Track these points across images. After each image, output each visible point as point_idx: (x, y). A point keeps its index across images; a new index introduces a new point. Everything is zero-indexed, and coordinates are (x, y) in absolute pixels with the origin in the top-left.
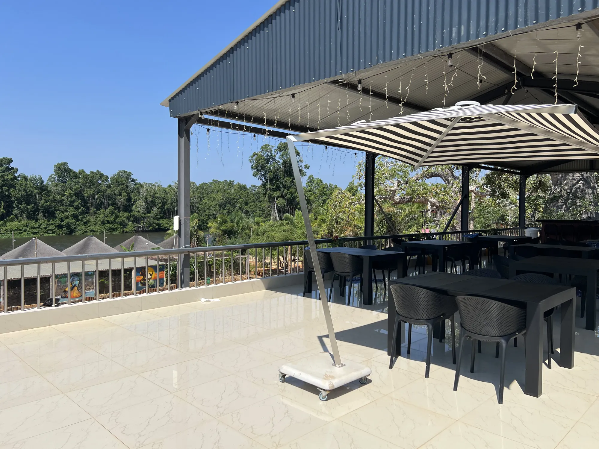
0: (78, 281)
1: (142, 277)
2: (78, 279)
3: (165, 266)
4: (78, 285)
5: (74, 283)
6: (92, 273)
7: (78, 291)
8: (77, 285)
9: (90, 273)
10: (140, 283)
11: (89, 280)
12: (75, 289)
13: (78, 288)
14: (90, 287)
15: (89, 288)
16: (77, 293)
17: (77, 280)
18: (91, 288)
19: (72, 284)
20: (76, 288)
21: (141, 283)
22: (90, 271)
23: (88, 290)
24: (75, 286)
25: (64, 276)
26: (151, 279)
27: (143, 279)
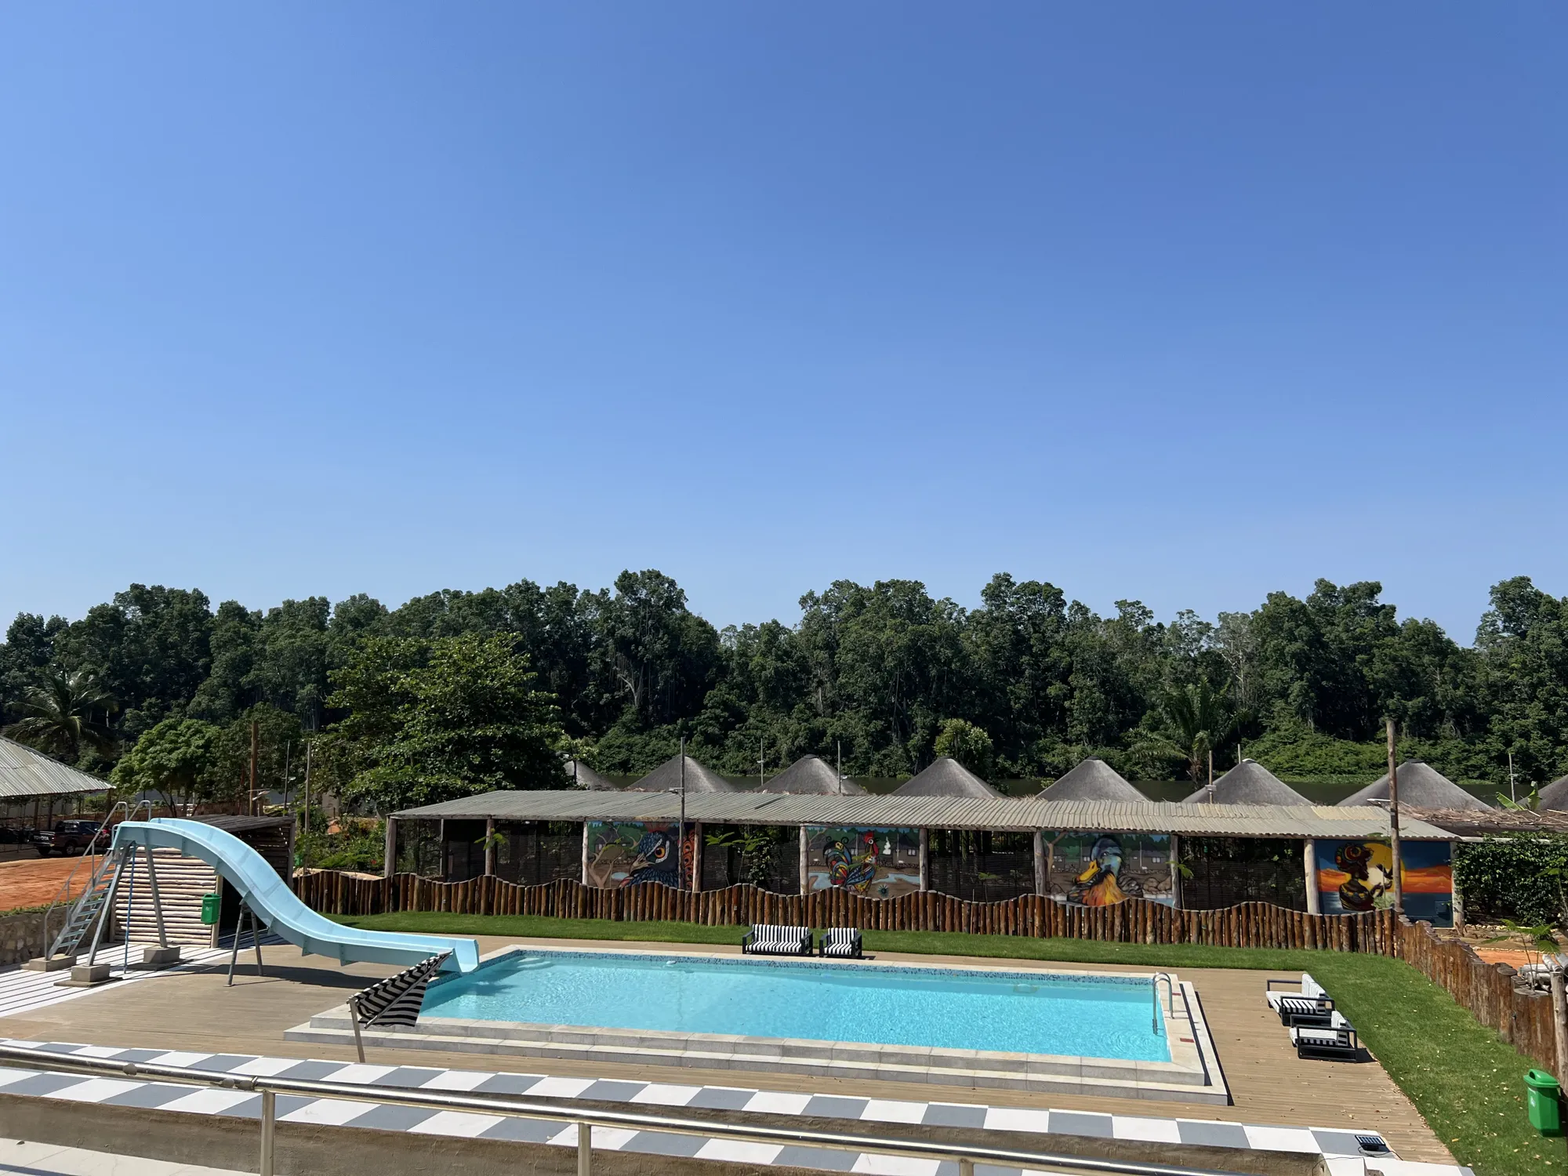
0: (1119, 859)
1: (1348, 876)
2: (1118, 852)
3: (1453, 846)
4: (1120, 870)
5: (1106, 863)
6: (1165, 837)
7: (1117, 888)
8: (1115, 871)
9: (1156, 839)
10: (1338, 896)
11: (1154, 860)
12: (1110, 884)
13: (1118, 879)
14: (1159, 883)
15: (1155, 884)
16: (1115, 896)
17: (1116, 854)
18: (1161, 885)
19: (1098, 865)
20: (1112, 879)
21: (1342, 895)
22: (1154, 832)
23: (1151, 892)
24: (1109, 871)
25: (1072, 834)
26: (1388, 887)
27: (1349, 883)
